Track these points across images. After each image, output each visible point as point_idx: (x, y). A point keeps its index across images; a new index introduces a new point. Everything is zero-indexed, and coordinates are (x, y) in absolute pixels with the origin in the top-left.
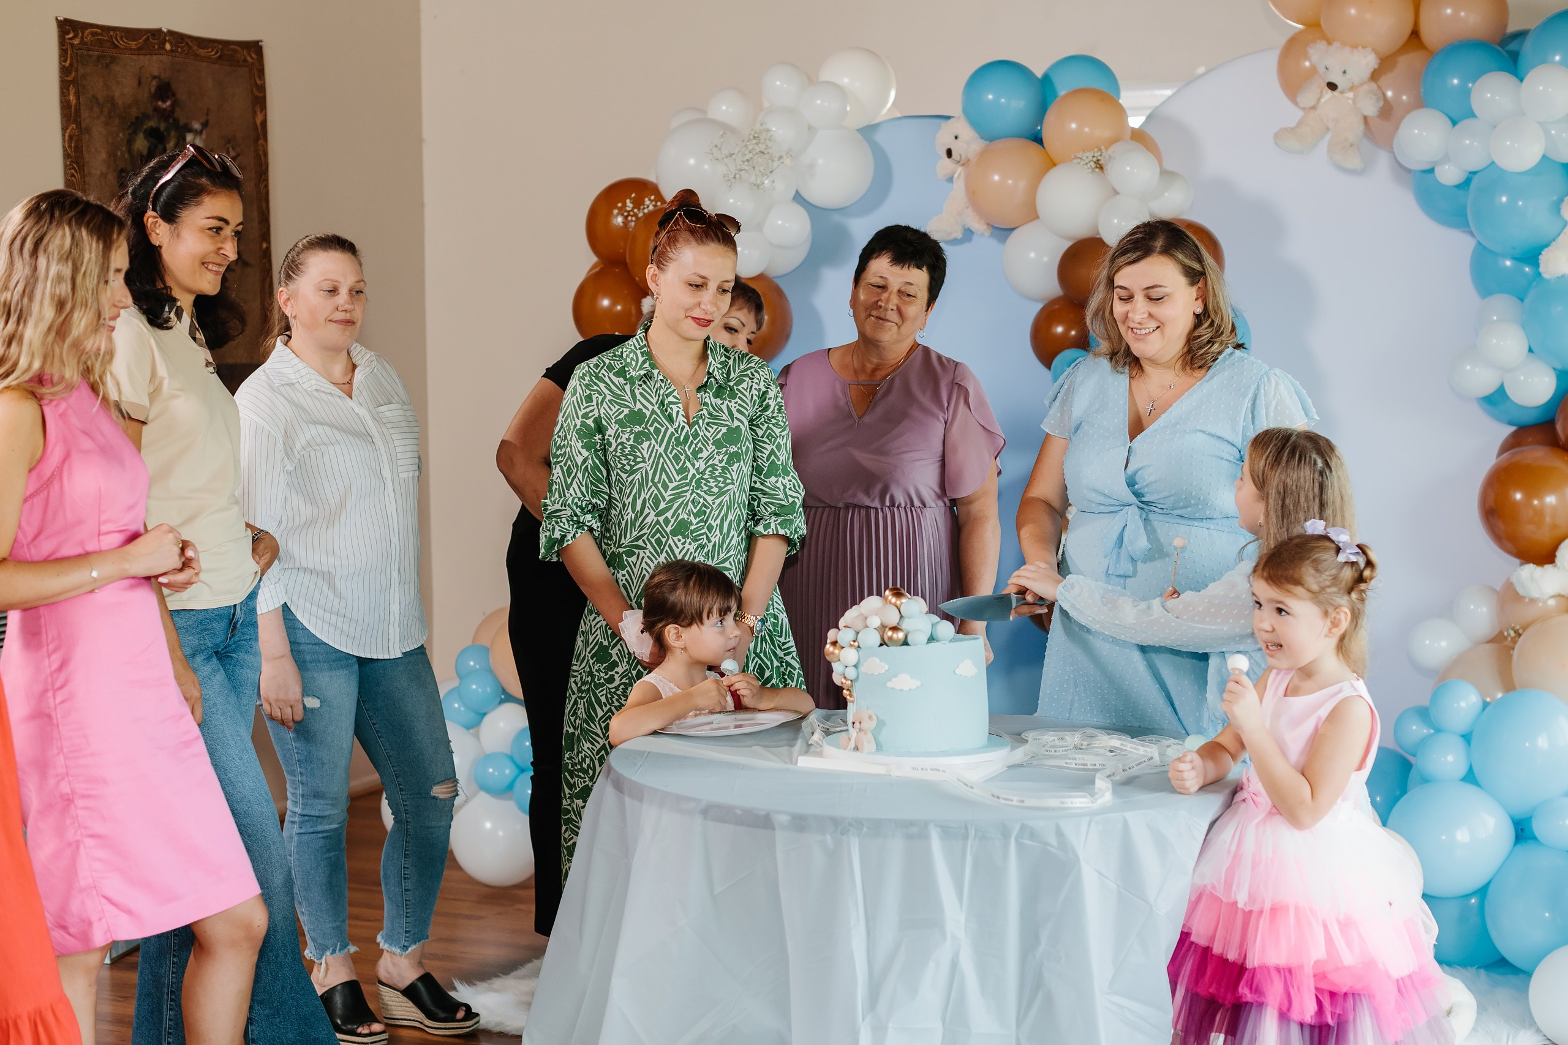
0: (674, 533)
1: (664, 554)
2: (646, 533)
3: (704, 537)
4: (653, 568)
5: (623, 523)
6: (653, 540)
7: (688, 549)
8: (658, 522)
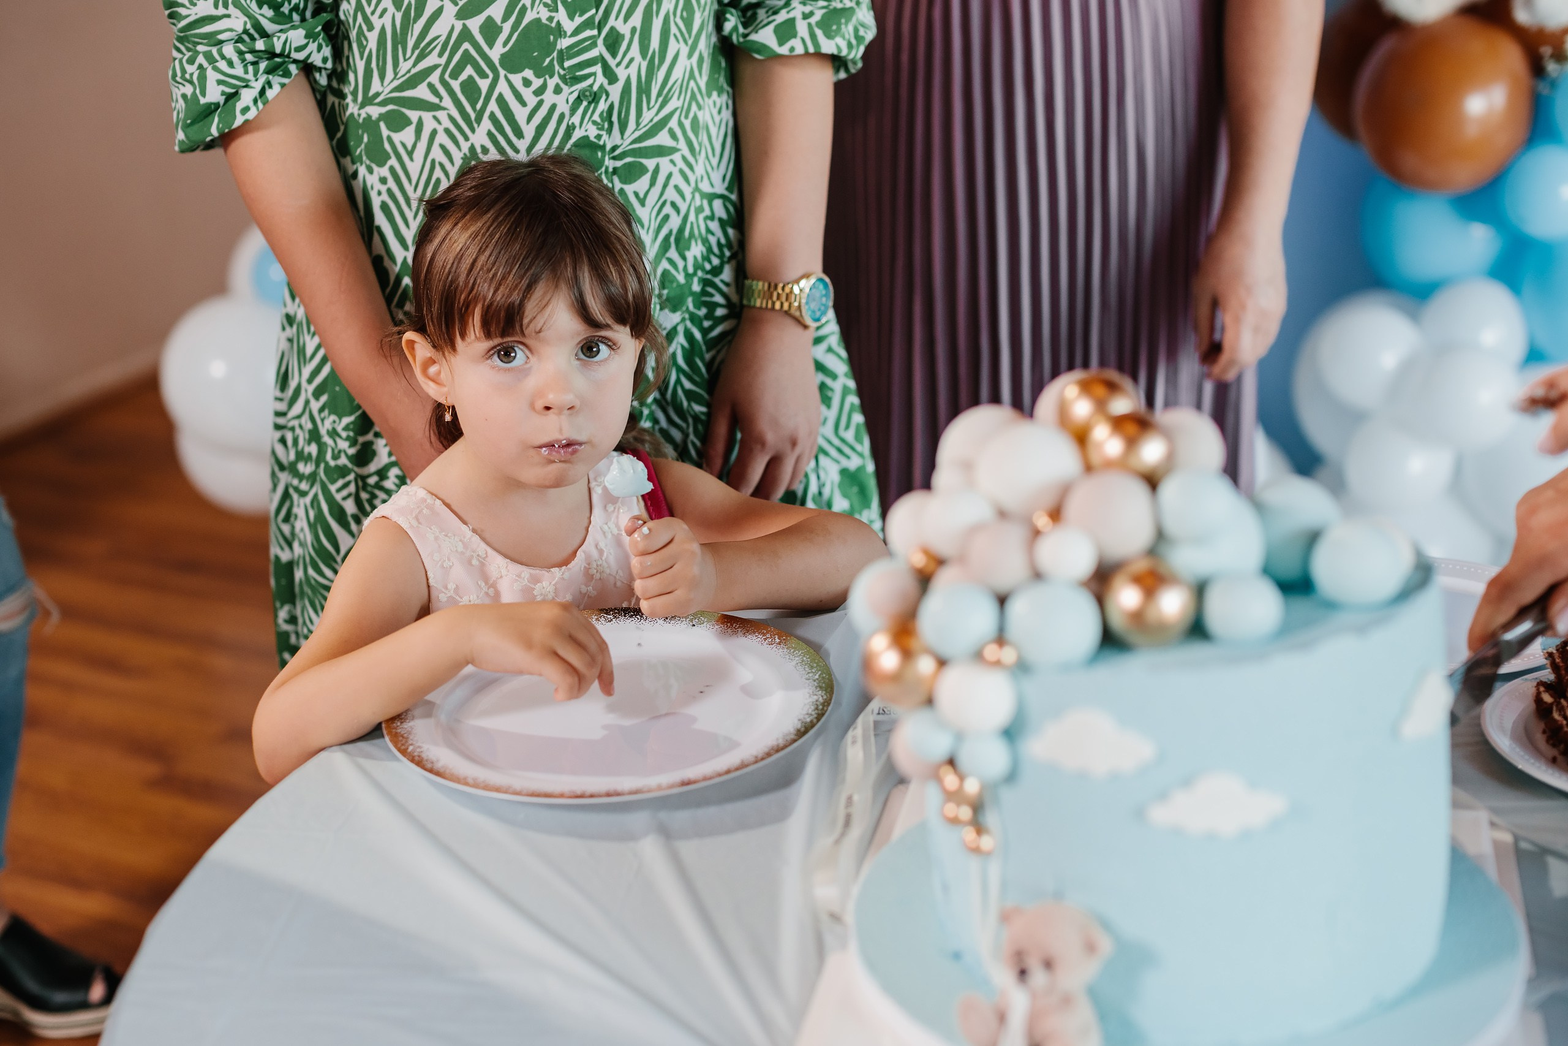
0: (511, 63)
1: (486, 124)
2: (436, 67)
3: (598, 69)
4: (458, 162)
5: (372, 38)
6: (456, 85)
7: (553, 107)
8: (466, 35)
